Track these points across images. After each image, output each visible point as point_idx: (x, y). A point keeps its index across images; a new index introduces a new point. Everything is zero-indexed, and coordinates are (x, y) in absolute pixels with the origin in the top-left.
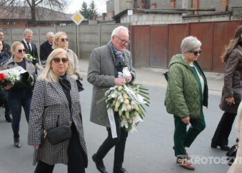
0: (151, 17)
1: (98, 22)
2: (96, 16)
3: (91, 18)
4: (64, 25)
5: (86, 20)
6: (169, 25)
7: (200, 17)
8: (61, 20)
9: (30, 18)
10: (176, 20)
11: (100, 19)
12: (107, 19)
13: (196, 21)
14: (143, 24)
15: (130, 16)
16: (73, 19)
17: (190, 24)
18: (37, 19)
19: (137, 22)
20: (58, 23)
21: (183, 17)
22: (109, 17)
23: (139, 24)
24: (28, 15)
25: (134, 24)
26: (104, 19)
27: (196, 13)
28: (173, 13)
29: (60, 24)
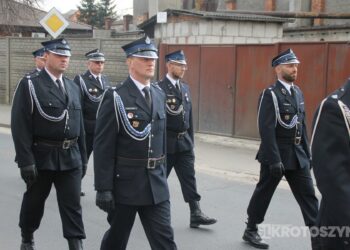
0: (217, 27)
6: (238, 46)
7: (324, 30)
10: (270, 36)
13: (316, 39)
14: (199, 42)
19: (187, 38)
21: (284, 32)
23: (191, 41)
25: (182, 41)
26: (127, 28)
27: (317, 22)
28: (263, 22)
29: (33, 34)
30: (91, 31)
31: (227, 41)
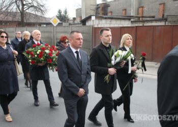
0: (109, 21)
1: (70, 24)
2: (68, 19)
3: (65, 21)
4: (45, 26)
5: (61, 22)
6: (121, 27)
7: (144, 22)
8: (42, 22)
9: (20, 20)
10: (127, 24)
11: (71, 22)
12: (76, 22)
13: (141, 25)
14: (102, 26)
15: (93, 20)
16: (51, 21)
17: (137, 27)
18: (25, 21)
20: (40, 24)
21: (132, 22)
22: (78, 21)
23: (99, 26)
24: (18, 18)
25: (96, 26)
26: (74, 22)
27: (141, 19)
28: (124, 19)
29: (42, 25)
30: (62, 23)
31: (112, 26)
